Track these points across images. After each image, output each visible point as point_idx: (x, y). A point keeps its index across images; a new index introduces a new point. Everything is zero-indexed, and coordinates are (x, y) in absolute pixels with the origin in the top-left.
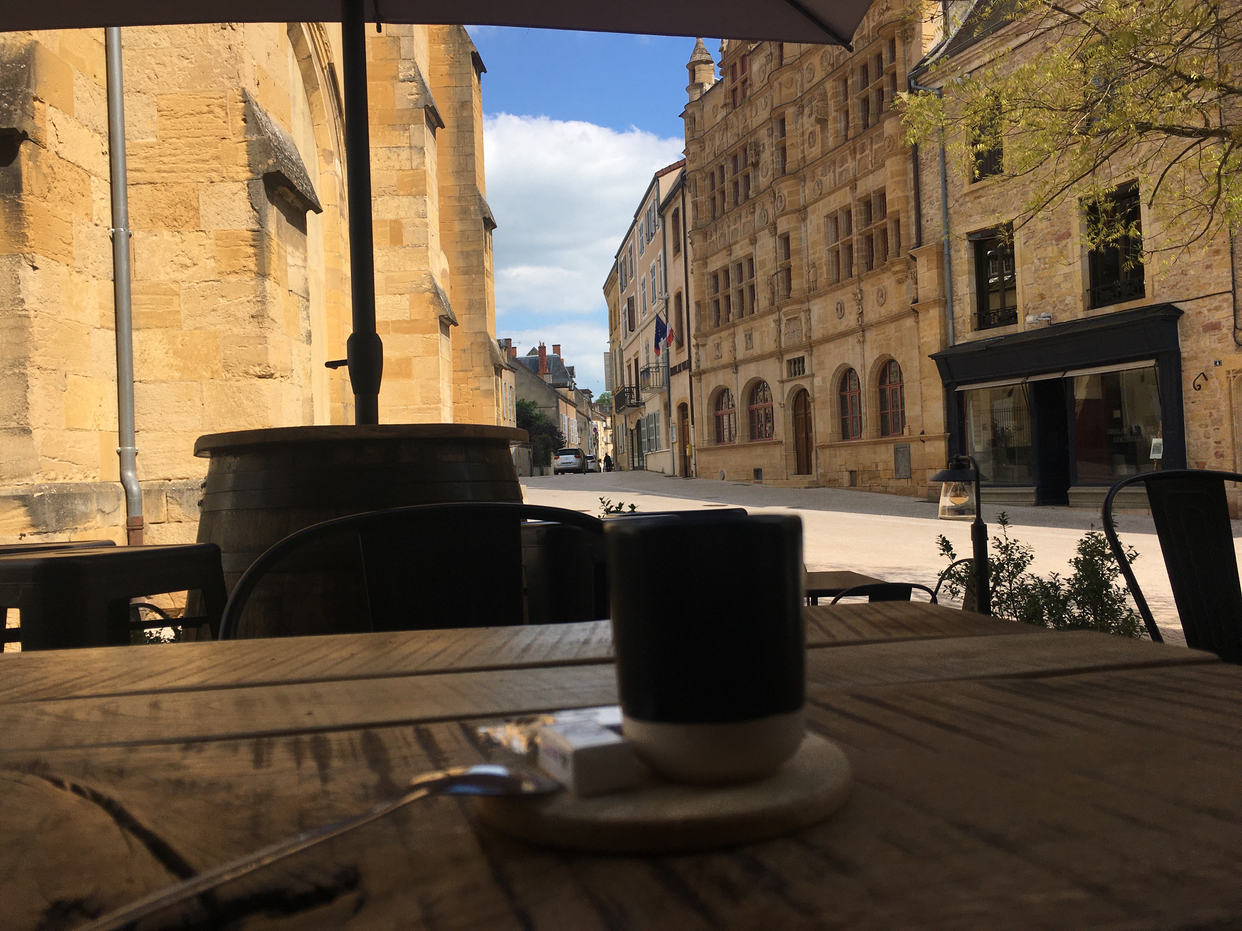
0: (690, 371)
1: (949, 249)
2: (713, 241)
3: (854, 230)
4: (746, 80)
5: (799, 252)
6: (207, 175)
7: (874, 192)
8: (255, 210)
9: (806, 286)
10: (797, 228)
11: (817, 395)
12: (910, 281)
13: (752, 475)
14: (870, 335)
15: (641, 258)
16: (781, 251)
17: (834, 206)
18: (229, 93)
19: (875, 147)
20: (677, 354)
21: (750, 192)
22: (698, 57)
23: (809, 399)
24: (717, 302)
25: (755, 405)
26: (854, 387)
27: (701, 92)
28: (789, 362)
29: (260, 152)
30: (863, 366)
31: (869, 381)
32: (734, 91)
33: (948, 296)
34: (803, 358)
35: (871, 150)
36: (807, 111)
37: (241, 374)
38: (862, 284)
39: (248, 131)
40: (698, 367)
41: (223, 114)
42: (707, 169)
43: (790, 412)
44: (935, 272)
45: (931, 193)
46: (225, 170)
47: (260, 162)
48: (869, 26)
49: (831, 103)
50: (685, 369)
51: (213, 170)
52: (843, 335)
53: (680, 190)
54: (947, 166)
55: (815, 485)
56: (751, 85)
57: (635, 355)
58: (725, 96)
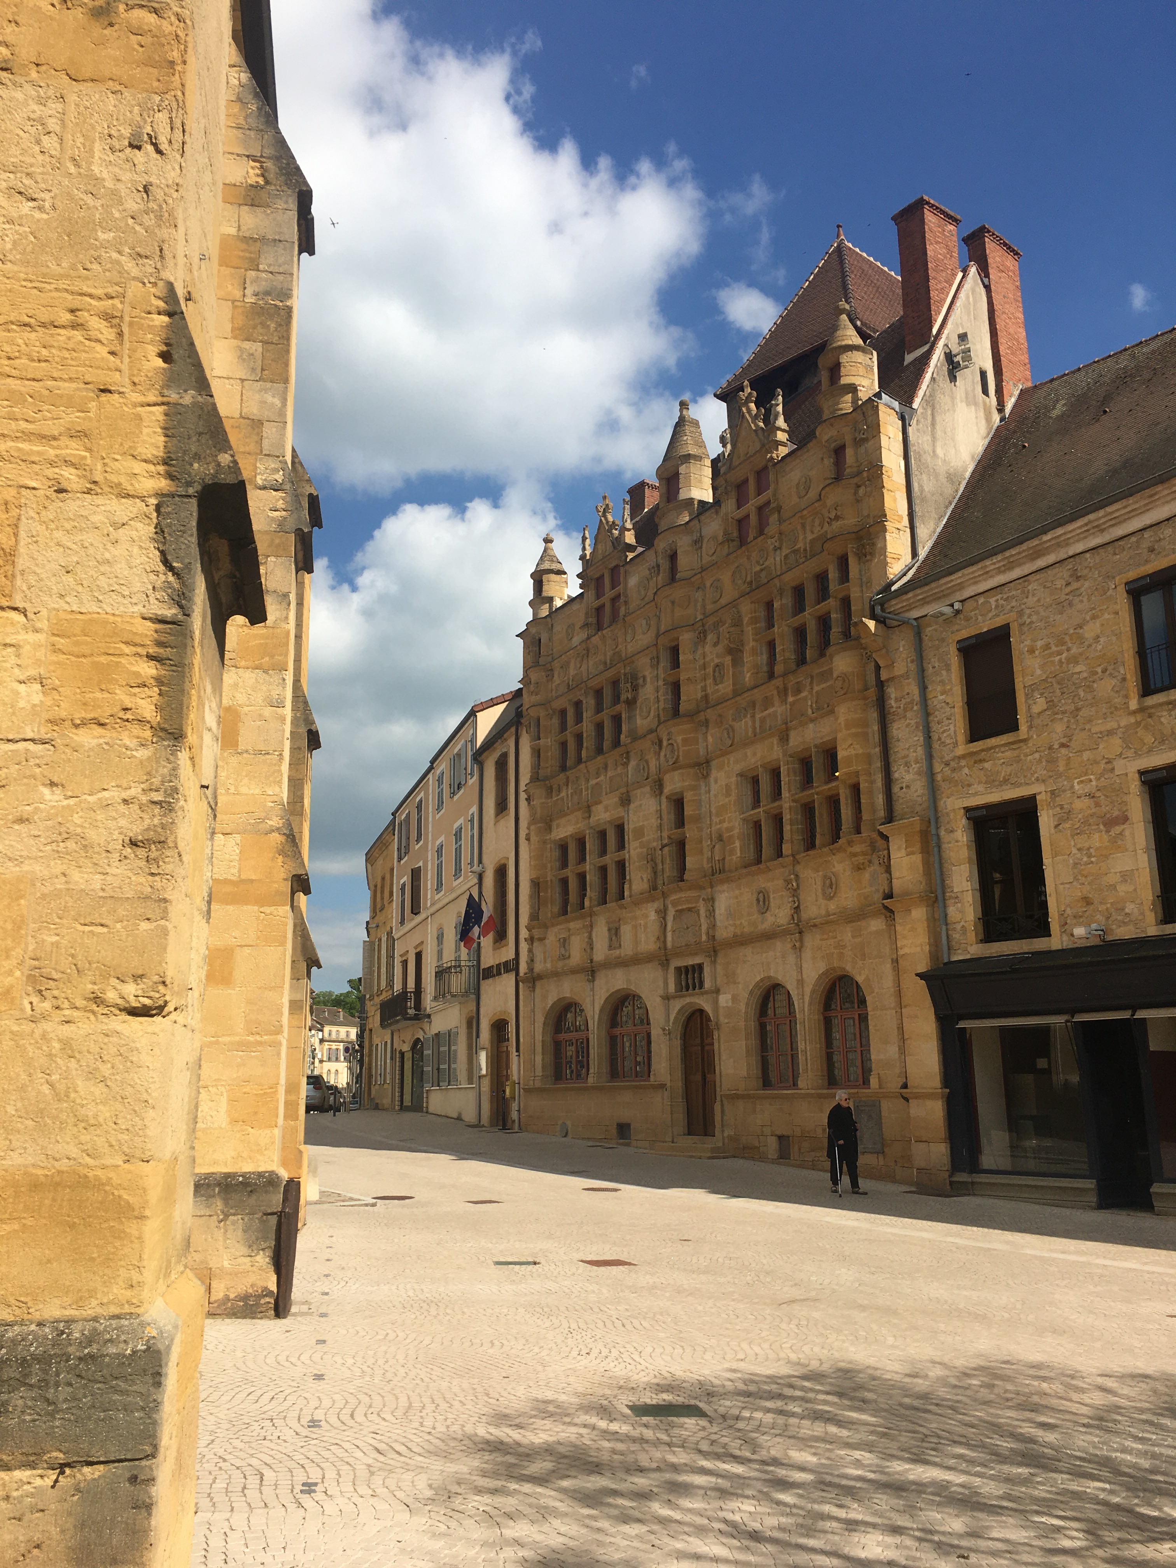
0: (517, 974)
1: (937, 828)
2: (562, 799)
3: (785, 794)
4: (619, 596)
5: (697, 819)
6: (51, 472)
7: (816, 746)
8: (171, 568)
9: (706, 866)
10: (695, 788)
11: (723, 1020)
12: (875, 868)
13: (614, 1131)
14: (811, 940)
15: (437, 817)
16: (669, 817)
17: (753, 761)
18: (134, 289)
19: (816, 688)
20: (494, 949)
21: (622, 737)
22: (546, 565)
23: (712, 1025)
24: (564, 882)
25: (619, 1029)
26: (782, 1011)
27: (551, 607)
28: (678, 970)
29: (200, 434)
30: (801, 982)
31: (810, 1004)
32: (599, 610)
33: (939, 892)
34: (700, 967)
35: (811, 691)
36: (711, 637)
37: (80, 1003)
38: (798, 868)
39: (172, 380)
40: (531, 969)
41: (108, 333)
42: (558, 704)
43: (678, 1043)
44: (917, 859)
45: (906, 752)
46: (99, 467)
47: (197, 457)
48: (805, 538)
49: (749, 631)
50: (507, 971)
51: (67, 462)
52: (769, 936)
53: (513, 729)
54: (931, 718)
55: (718, 1154)
56: (626, 602)
57: (416, 948)
58: (587, 614)
